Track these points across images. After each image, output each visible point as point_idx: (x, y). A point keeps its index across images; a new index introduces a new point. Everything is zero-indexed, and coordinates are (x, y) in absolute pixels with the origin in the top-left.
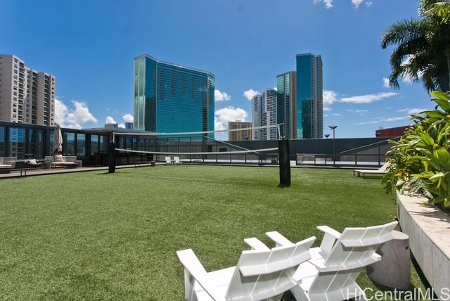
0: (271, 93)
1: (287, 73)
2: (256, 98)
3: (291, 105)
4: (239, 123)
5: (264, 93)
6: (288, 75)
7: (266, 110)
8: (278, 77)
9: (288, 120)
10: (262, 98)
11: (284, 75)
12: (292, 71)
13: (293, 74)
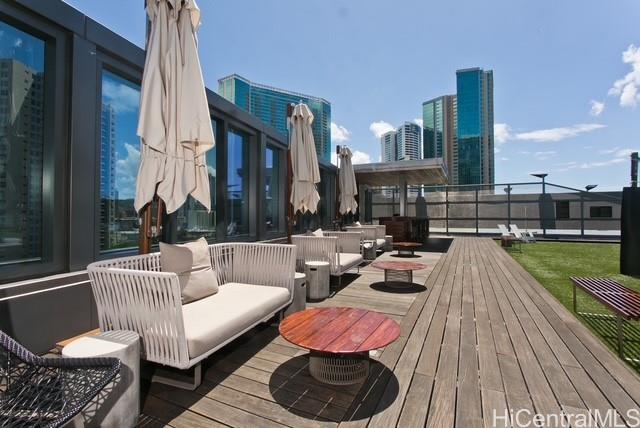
0: (412, 129)
1: (438, 99)
2: (387, 137)
6: (441, 101)
7: (403, 154)
8: (424, 104)
10: (397, 136)
11: (434, 102)
12: (449, 94)
13: (448, 100)
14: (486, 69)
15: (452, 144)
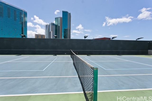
0: (53, 24)
2: (47, 26)
3: (60, 30)
4: (40, 35)
5: (50, 24)
6: (59, 18)
7: (50, 31)
8: (55, 18)
9: (59, 35)
10: (49, 26)
13: (61, 18)
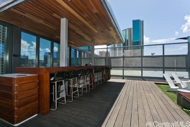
1: (127, 29)
3: (129, 43)
6: (128, 30)
11: (126, 30)
12: (130, 28)
13: (130, 29)
14: (141, 20)
15: (131, 43)
